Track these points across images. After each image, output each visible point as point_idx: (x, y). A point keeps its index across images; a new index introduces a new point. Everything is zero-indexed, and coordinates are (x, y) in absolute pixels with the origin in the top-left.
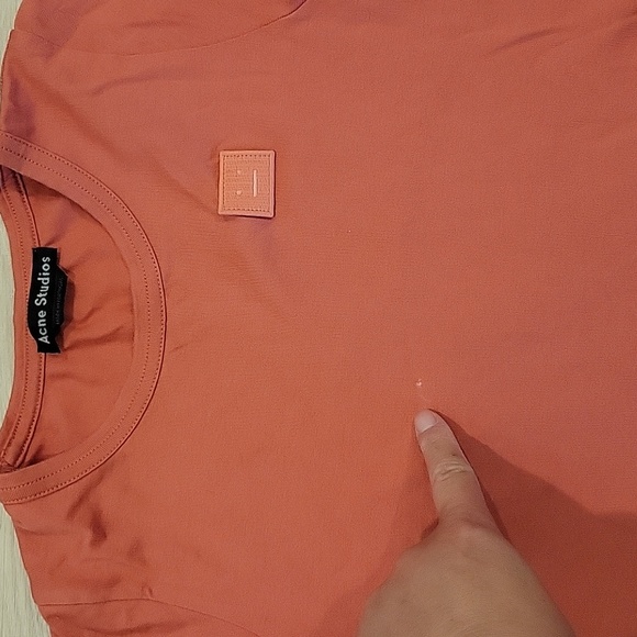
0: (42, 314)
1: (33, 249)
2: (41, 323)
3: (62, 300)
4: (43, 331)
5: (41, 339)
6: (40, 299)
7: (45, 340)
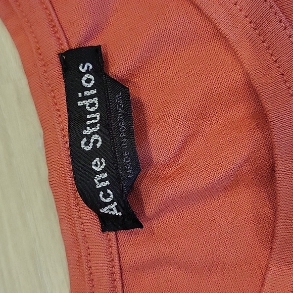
0: (98, 164)
1: (61, 55)
2: (101, 181)
3: (130, 132)
4: (106, 196)
5: (104, 210)
6: (89, 137)
7: (113, 210)
